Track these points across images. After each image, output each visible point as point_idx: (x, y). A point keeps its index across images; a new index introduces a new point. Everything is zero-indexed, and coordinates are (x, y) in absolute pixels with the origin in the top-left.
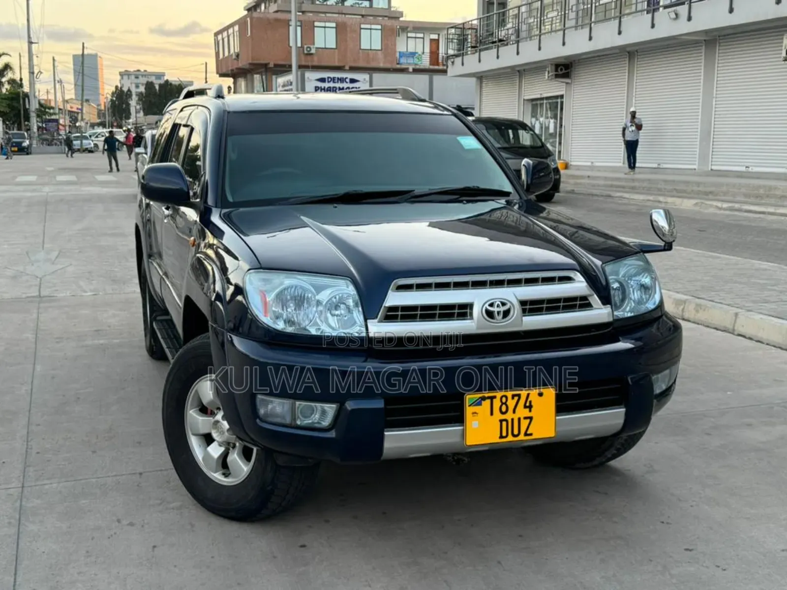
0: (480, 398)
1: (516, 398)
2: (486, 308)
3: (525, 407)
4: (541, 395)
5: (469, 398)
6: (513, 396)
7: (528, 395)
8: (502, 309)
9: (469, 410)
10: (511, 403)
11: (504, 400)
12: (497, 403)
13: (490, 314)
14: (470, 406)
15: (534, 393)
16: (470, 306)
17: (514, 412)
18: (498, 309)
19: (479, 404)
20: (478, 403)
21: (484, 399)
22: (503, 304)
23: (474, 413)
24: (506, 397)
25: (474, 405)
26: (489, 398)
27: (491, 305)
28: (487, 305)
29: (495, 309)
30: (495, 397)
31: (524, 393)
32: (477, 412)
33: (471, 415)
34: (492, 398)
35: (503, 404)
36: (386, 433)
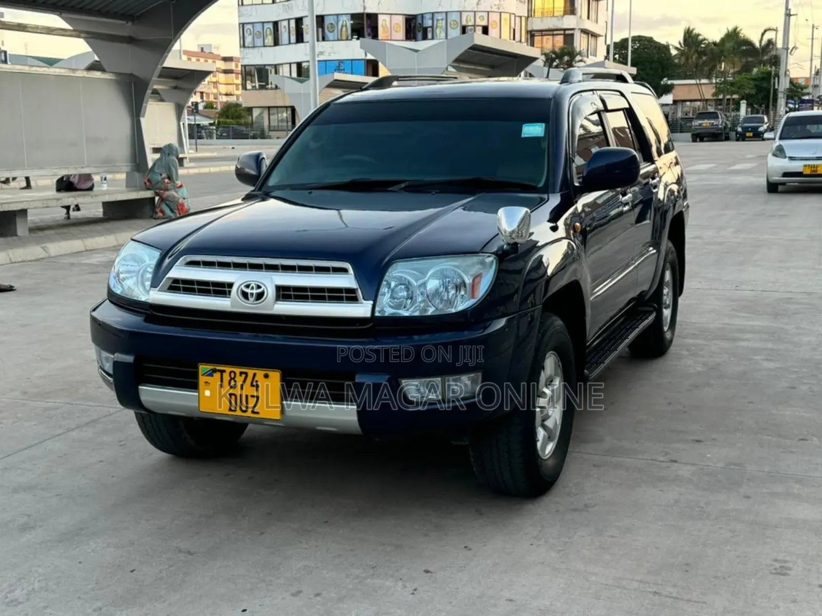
0: (211, 369)
1: (244, 376)
2: (242, 289)
3: (252, 385)
4: (266, 376)
5: (203, 368)
6: (241, 373)
7: (255, 375)
8: (255, 291)
9: (202, 379)
10: (239, 380)
11: (233, 375)
12: (226, 377)
13: (245, 295)
14: (203, 375)
15: (260, 373)
16: (230, 285)
17: (242, 388)
18: (252, 291)
19: (211, 375)
20: (211, 373)
21: (214, 371)
22: (259, 287)
23: (206, 383)
24: (235, 373)
25: (206, 376)
26: (219, 371)
27: (248, 286)
28: (243, 286)
29: (249, 291)
30: (224, 371)
31: (251, 372)
32: (209, 382)
33: (204, 384)
34: (222, 372)
35: (231, 379)
36: (140, 387)
